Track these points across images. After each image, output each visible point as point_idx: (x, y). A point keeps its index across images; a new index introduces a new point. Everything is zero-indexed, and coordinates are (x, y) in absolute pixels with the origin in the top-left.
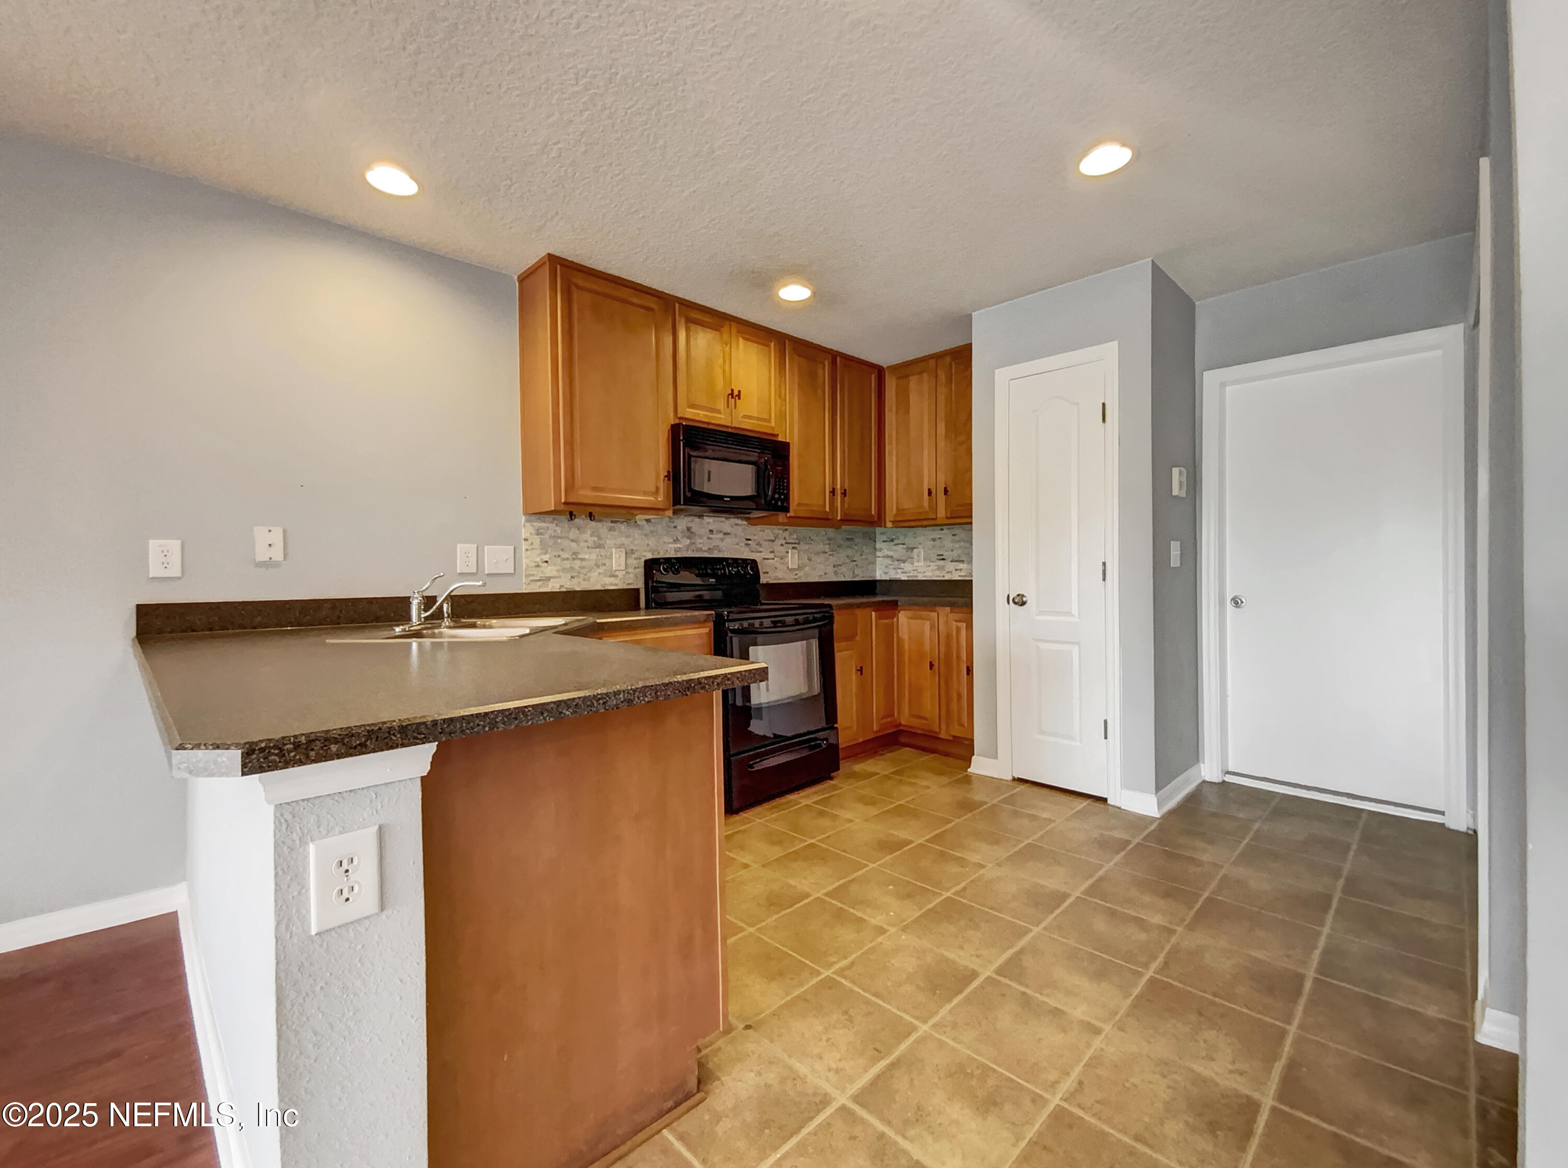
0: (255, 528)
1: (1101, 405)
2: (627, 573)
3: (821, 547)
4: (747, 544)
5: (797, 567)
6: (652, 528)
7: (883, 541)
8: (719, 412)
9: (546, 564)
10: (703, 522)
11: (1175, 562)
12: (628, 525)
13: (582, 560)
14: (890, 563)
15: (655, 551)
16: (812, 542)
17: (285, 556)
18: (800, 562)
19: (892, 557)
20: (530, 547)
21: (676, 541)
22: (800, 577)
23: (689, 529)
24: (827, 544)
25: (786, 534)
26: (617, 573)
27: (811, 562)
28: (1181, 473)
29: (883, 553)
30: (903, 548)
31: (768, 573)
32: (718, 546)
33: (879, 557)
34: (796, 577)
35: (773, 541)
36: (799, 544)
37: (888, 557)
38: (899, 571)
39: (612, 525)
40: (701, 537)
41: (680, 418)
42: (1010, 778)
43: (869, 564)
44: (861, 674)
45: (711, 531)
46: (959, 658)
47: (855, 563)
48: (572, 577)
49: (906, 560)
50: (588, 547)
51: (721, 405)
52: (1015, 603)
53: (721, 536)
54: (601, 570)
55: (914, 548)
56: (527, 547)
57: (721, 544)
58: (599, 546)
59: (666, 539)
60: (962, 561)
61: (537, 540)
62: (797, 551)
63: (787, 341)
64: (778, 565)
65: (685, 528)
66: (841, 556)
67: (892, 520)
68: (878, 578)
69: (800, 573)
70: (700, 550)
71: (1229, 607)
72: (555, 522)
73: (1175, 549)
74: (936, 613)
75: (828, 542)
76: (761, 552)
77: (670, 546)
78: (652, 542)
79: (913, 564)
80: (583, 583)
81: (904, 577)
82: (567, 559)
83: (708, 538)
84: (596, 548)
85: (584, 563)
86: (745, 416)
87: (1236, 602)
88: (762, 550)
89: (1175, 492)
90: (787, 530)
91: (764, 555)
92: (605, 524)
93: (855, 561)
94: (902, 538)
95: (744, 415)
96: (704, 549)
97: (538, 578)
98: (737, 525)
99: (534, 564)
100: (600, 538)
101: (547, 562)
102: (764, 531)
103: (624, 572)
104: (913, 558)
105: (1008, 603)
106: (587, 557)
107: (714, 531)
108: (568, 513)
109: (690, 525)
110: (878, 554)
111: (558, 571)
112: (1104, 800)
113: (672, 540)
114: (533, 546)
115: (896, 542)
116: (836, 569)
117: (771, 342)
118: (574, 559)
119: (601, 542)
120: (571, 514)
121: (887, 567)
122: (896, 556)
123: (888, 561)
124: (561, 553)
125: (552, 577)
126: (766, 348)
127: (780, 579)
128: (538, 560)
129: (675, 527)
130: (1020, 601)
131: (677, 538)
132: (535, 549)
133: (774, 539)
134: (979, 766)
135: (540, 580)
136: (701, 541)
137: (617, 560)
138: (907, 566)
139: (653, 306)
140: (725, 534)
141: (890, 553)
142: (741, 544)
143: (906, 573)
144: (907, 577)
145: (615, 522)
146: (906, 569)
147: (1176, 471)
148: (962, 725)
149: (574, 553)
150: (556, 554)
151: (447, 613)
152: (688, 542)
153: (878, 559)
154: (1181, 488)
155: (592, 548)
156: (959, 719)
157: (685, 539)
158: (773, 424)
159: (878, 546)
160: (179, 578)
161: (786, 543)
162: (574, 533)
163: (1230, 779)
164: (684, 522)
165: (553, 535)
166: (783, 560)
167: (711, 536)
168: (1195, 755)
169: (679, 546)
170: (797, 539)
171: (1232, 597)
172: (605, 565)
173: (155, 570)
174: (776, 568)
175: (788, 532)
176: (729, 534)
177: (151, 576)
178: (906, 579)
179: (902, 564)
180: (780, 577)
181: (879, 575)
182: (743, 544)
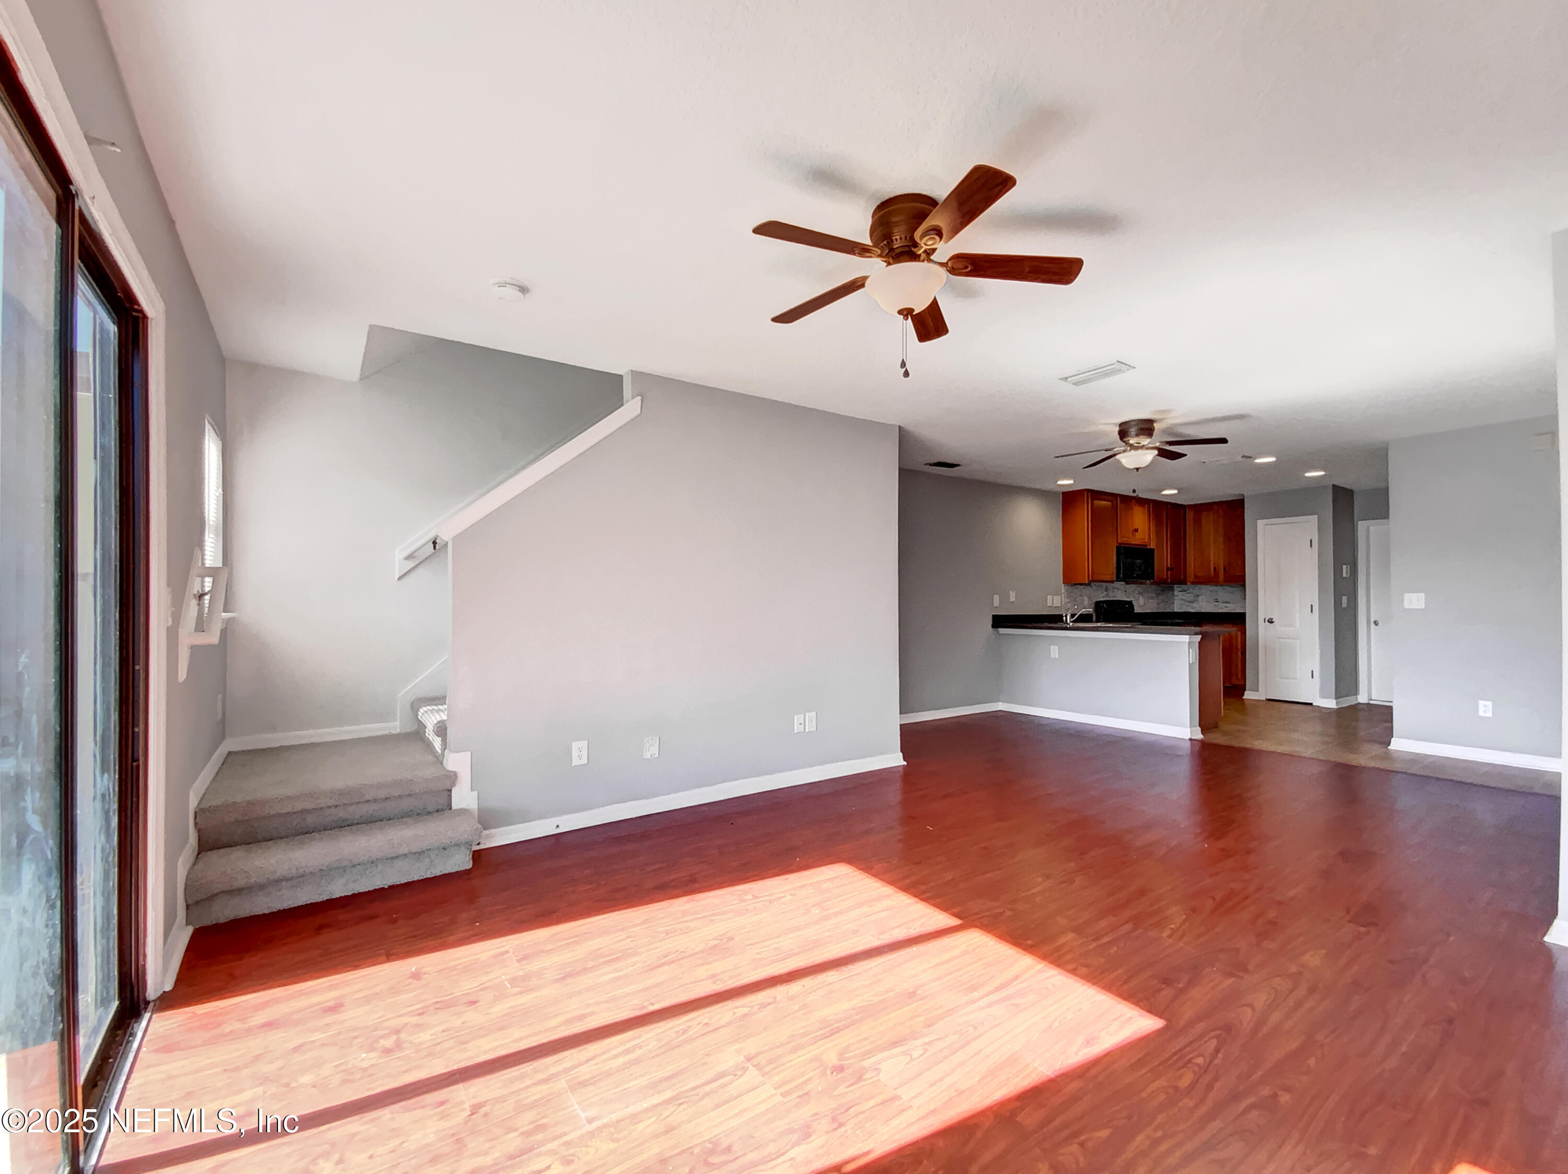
0: (1010, 591)
1: (1309, 541)
3: (1152, 595)
5: (1143, 605)
6: (1096, 588)
7: (1179, 592)
8: (1130, 538)
9: (1069, 603)
10: (1122, 586)
11: (1344, 605)
14: (1184, 603)
15: (1095, 599)
18: (1144, 602)
19: (1185, 600)
22: (1144, 610)
24: (1154, 593)
25: (1146, 591)
27: (1148, 602)
28: (1347, 568)
29: (1179, 598)
30: (1193, 595)
35: (1141, 595)
36: (1144, 593)
37: (1182, 600)
38: (1189, 607)
39: (1082, 587)
41: (1121, 544)
42: (1264, 699)
45: (1122, 590)
46: (1237, 648)
49: (1194, 602)
51: (1131, 535)
52: (1268, 621)
53: (1125, 592)
54: (1082, 606)
55: (1201, 595)
59: (1101, 593)
60: (1229, 603)
61: (1067, 594)
65: (1113, 589)
66: (1160, 599)
67: (1189, 580)
68: (1176, 611)
69: (1144, 608)
71: (1373, 625)
73: (1344, 600)
77: (1099, 597)
78: (1096, 594)
79: (1198, 604)
81: (1192, 610)
85: (1078, 603)
86: (1138, 539)
87: (1376, 623)
89: (1344, 575)
94: (1191, 589)
98: (1130, 588)
99: (1065, 603)
102: (1138, 589)
103: (1089, 607)
104: (1198, 601)
105: (1265, 622)
106: (1078, 600)
110: (1176, 598)
111: (1071, 606)
112: (1311, 704)
113: (1104, 593)
115: (1188, 592)
116: (1158, 606)
117: (1146, 504)
118: (1075, 601)
119: (1082, 594)
121: (1181, 605)
122: (1187, 600)
126: (1144, 507)
128: (1067, 601)
129: (1110, 589)
130: (1271, 621)
131: (1108, 592)
132: (1066, 597)
133: (1134, 591)
134: (1248, 695)
136: (1119, 594)
137: (1086, 601)
138: (1195, 605)
141: (1184, 598)
142: (1129, 596)
143: (1194, 609)
144: (1196, 610)
146: (1193, 607)
147: (1344, 567)
148: (1238, 679)
149: (1075, 599)
150: (1071, 599)
152: (1112, 595)
153: (1176, 601)
154: (1347, 574)
155: (1080, 596)
156: (1237, 676)
158: (1147, 541)
159: (1176, 593)
161: (1139, 593)
162: (1075, 591)
163: (1371, 702)
164: (1115, 586)
165: (1070, 591)
168: (1355, 691)
169: (1102, 597)
170: (1143, 591)
171: (1374, 620)
172: (1083, 603)
179: (1192, 604)
181: (1176, 609)
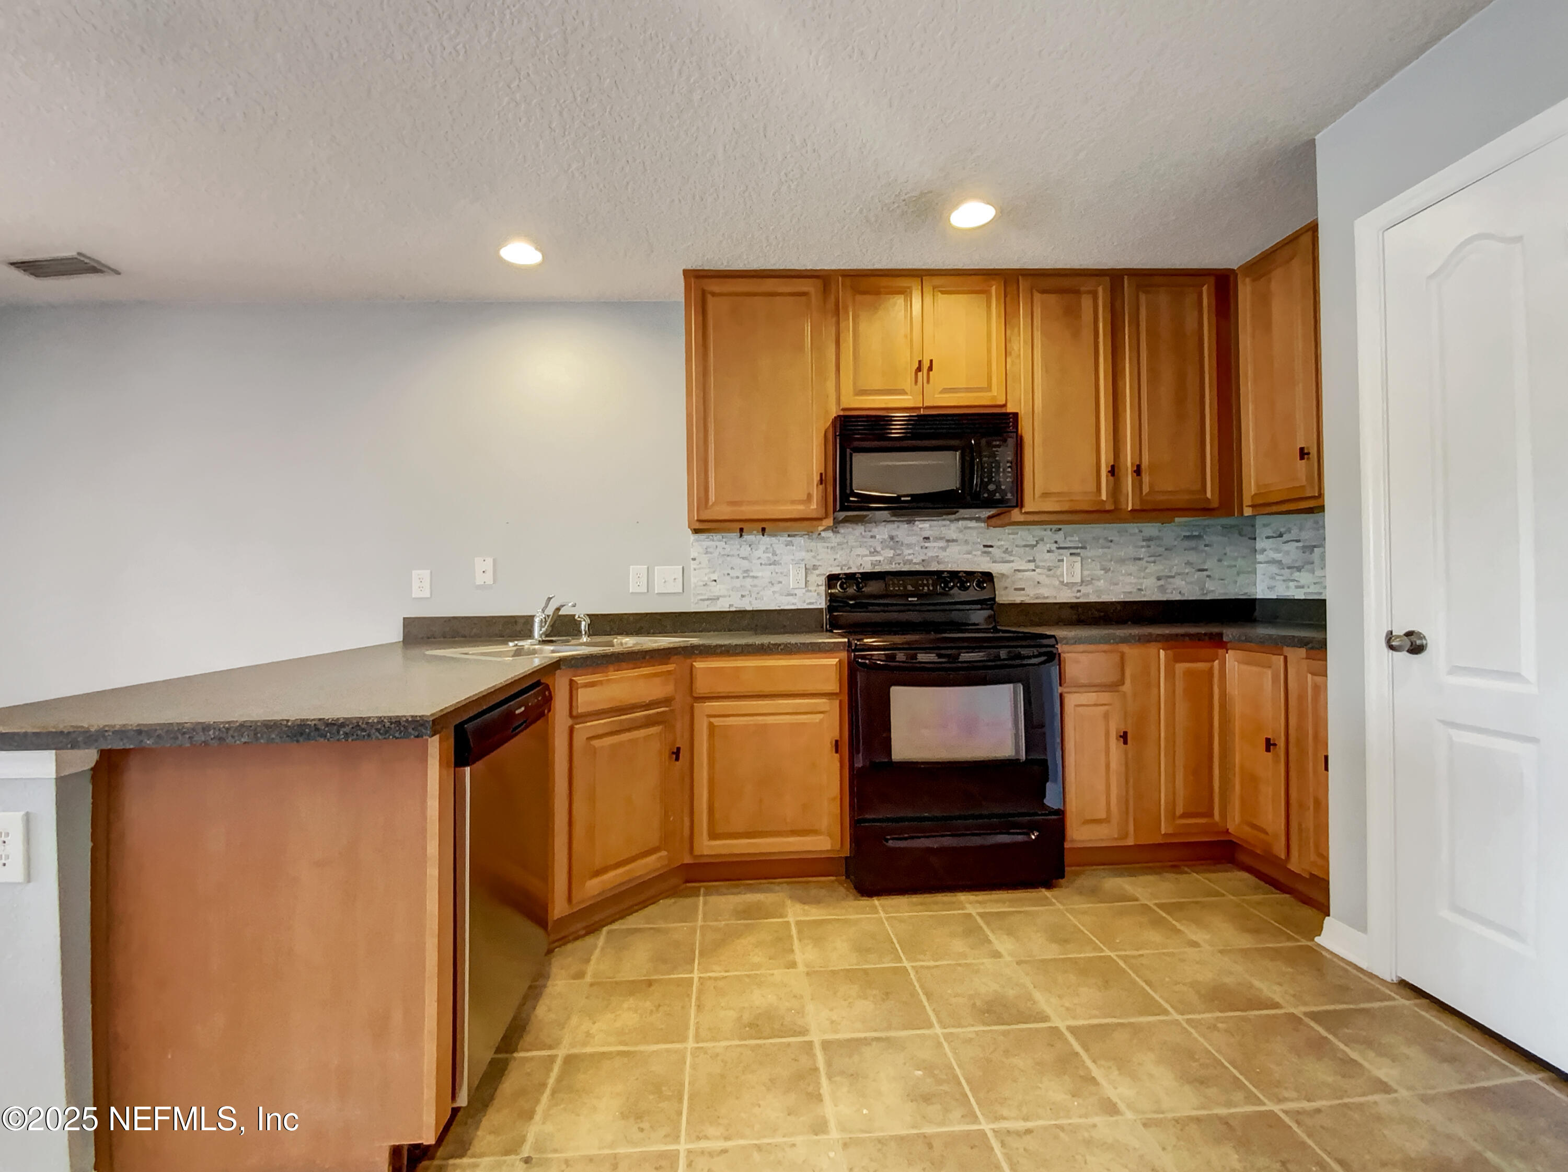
0: (476, 559)
2: (807, 591)
3: (1130, 551)
4: (985, 552)
5: (1079, 580)
6: (842, 540)
7: (1268, 538)
8: (903, 392)
9: (714, 583)
10: (915, 528)
12: (809, 539)
13: (753, 577)
14: (1277, 571)
15: (845, 565)
16: (1112, 544)
17: (495, 581)
18: (1086, 573)
19: (1280, 562)
20: (698, 567)
21: (875, 552)
22: (1087, 595)
23: (892, 538)
24: (1142, 547)
25: (1060, 536)
26: (796, 591)
27: (1110, 574)
29: (1267, 556)
30: (1297, 548)
31: (1023, 589)
32: (937, 556)
33: (1260, 563)
34: (1078, 594)
35: (1033, 546)
36: (1083, 548)
37: (1273, 561)
38: (1292, 584)
39: (789, 539)
40: (909, 546)
41: (844, 410)
43: (1238, 574)
44: (1125, 742)
45: (927, 539)
47: (1205, 573)
48: (743, 596)
49: (1303, 567)
50: (761, 564)
51: (907, 382)
53: (942, 544)
54: (777, 588)
55: (1315, 546)
56: (695, 566)
57: (942, 554)
58: (774, 563)
59: (860, 551)
61: (704, 559)
62: (1079, 558)
63: (1020, 277)
64: (1042, 579)
65: (886, 537)
66: (1177, 562)
67: (1250, 504)
68: (1258, 597)
69: (1084, 589)
70: (910, 562)
72: (724, 540)
74: (1282, 658)
75: (1144, 543)
76: (1012, 561)
77: (865, 559)
78: (841, 556)
79: (1314, 573)
80: (754, 602)
81: (1299, 595)
82: (738, 577)
83: (922, 547)
84: (770, 564)
85: (756, 582)
86: (945, 391)
88: (1012, 558)
90: (1060, 529)
91: (1016, 566)
92: (781, 539)
93: (1206, 570)
94: (1295, 531)
95: (944, 389)
96: (914, 561)
97: (706, 597)
98: (966, 528)
99: (702, 583)
100: (774, 554)
101: (715, 581)
102: (1017, 534)
103: (804, 590)
104: (1313, 563)
105: (1390, 645)
106: (760, 574)
107: (931, 539)
108: (738, 531)
109: (894, 533)
110: (1259, 556)
111: (728, 590)
113: (868, 553)
114: (700, 566)
115: (1286, 538)
116: (1162, 582)
117: (991, 287)
118: (744, 577)
119: (776, 558)
120: (741, 530)
121: (1272, 578)
122: (1287, 561)
123: (1274, 569)
124: (730, 571)
125: (721, 596)
126: (984, 296)
127: (1047, 597)
128: (706, 579)
129: (873, 537)
131: (875, 549)
132: (703, 568)
133: (1035, 543)
135: (708, 599)
136: (911, 551)
137: (794, 577)
138: (1304, 577)
139: (805, 289)
140: (948, 541)
141: (1278, 556)
142: (974, 553)
143: (1303, 587)
144: (1305, 594)
145: (794, 536)
146: (1303, 582)
149: (746, 571)
150: (726, 572)
151: (585, 630)
152: (890, 553)
153: (1258, 566)
155: (765, 565)
157: (887, 550)
158: (995, 392)
159: (1259, 545)
160: (427, 598)
161: (1059, 548)
162: (745, 550)
164: (886, 530)
165: (722, 553)
166: (1052, 572)
167: (927, 545)
169: (878, 558)
170: (1080, 541)
172: (780, 582)
173: (416, 593)
174: (1038, 583)
175: (1061, 532)
176: (953, 541)
177: (413, 596)
178: (1303, 597)
179: (1298, 574)
180: (1046, 595)
181: (1261, 591)
182: (979, 553)
